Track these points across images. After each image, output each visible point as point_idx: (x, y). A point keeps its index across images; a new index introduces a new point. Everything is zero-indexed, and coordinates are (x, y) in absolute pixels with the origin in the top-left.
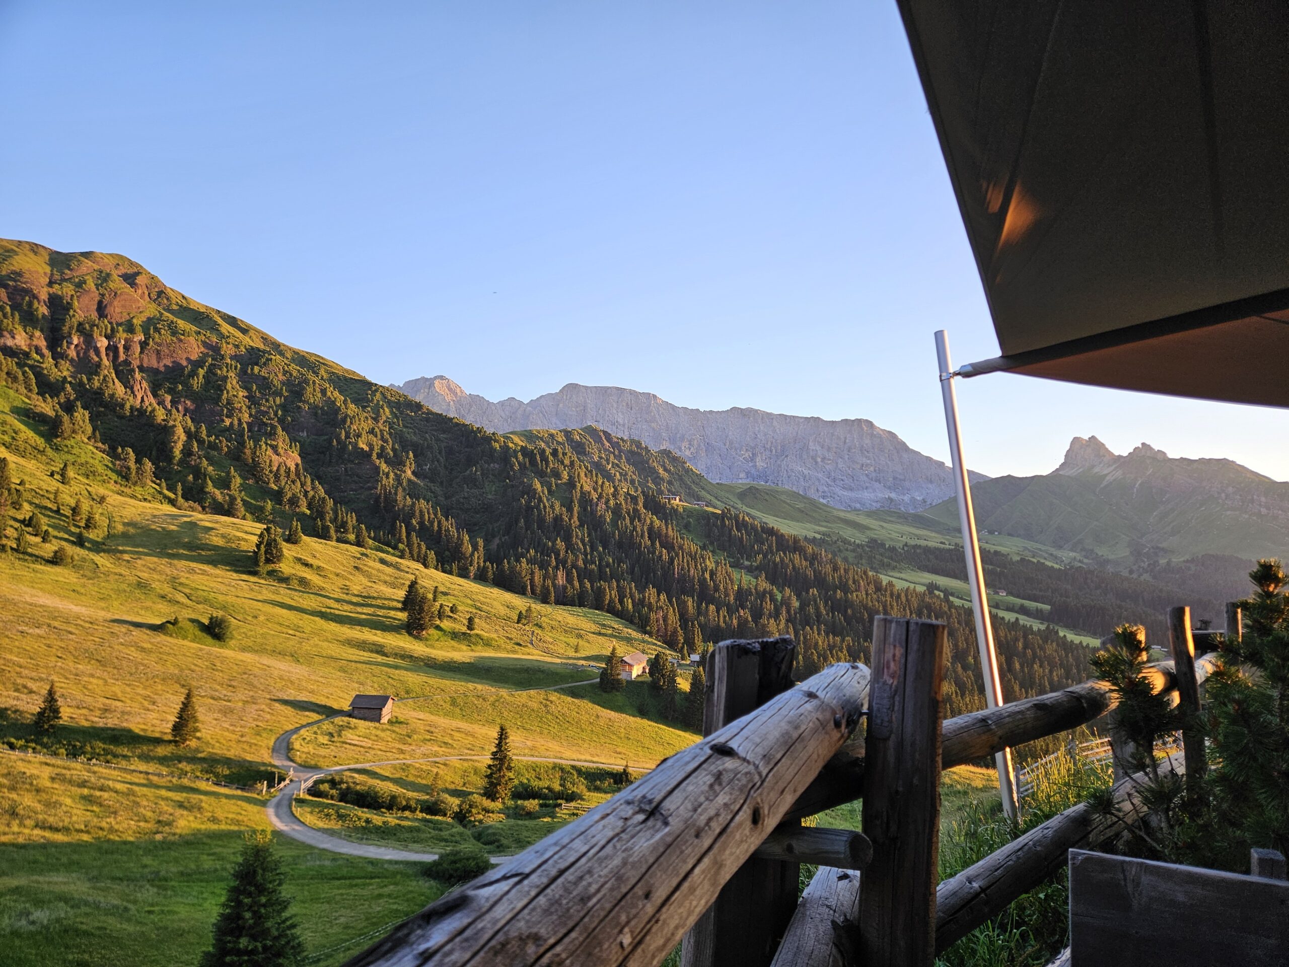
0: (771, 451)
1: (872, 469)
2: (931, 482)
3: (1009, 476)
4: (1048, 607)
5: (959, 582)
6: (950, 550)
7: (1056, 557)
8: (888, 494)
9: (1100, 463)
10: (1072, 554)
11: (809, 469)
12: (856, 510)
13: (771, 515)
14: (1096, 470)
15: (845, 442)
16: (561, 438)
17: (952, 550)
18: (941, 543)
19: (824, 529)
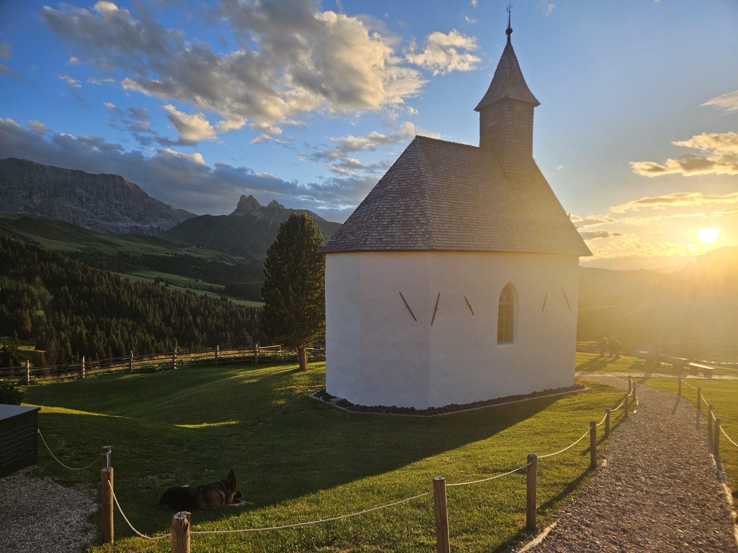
0: (45, 192)
1: (123, 208)
2: (163, 217)
3: (208, 215)
4: (224, 287)
5: (176, 276)
6: (171, 258)
7: (232, 260)
8: (134, 224)
9: (254, 210)
10: (240, 258)
11: (77, 206)
12: (113, 234)
14: (253, 213)
15: (103, 189)
17: (173, 257)
18: (167, 253)
19: (85, 246)
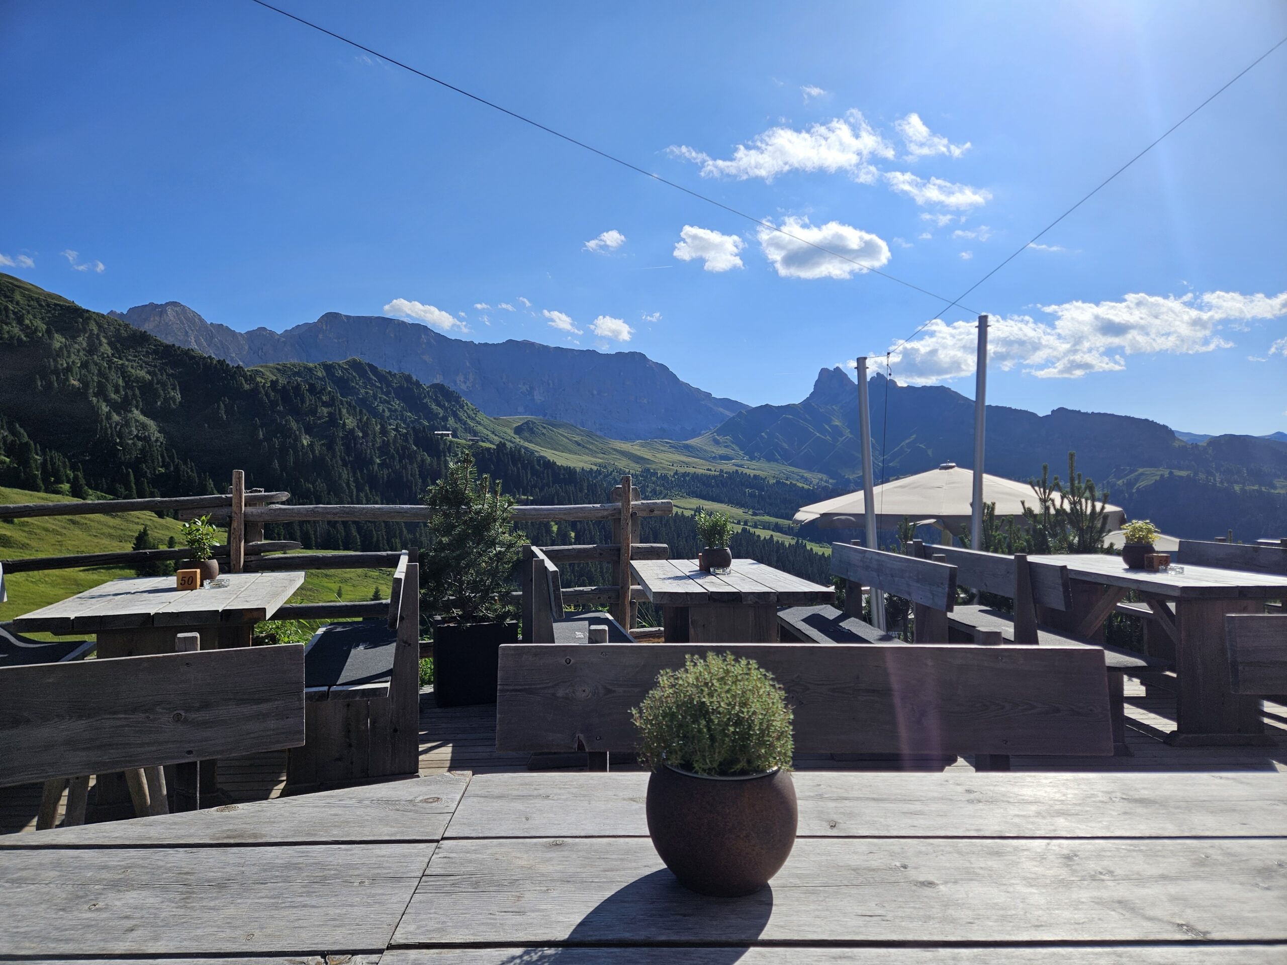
0: (549, 384)
1: (646, 401)
2: (699, 412)
3: (767, 405)
5: (723, 505)
6: (714, 477)
7: (806, 479)
9: (842, 393)
10: (820, 476)
11: (586, 401)
13: (549, 448)
14: (840, 398)
15: (619, 375)
16: (320, 373)
17: (717, 476)
18: (708, 470)
19: (600, 460)
